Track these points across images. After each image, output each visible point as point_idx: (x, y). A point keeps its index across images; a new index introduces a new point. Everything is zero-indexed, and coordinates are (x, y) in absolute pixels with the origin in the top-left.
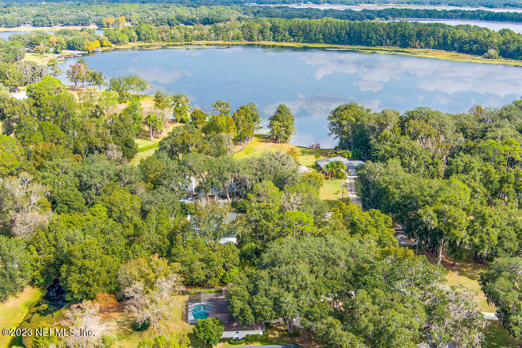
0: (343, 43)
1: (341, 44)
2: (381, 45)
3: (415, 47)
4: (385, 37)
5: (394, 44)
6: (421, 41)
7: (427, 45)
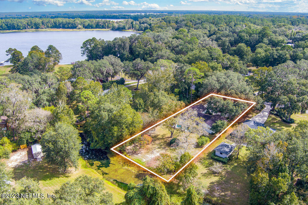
0: (5, 29)
1: (4, 30)
2: (26, 29)
3: (42, 28)
4: (26, 25)
5: (32, 27)
6: (44, 25)
7: (48, 27)
